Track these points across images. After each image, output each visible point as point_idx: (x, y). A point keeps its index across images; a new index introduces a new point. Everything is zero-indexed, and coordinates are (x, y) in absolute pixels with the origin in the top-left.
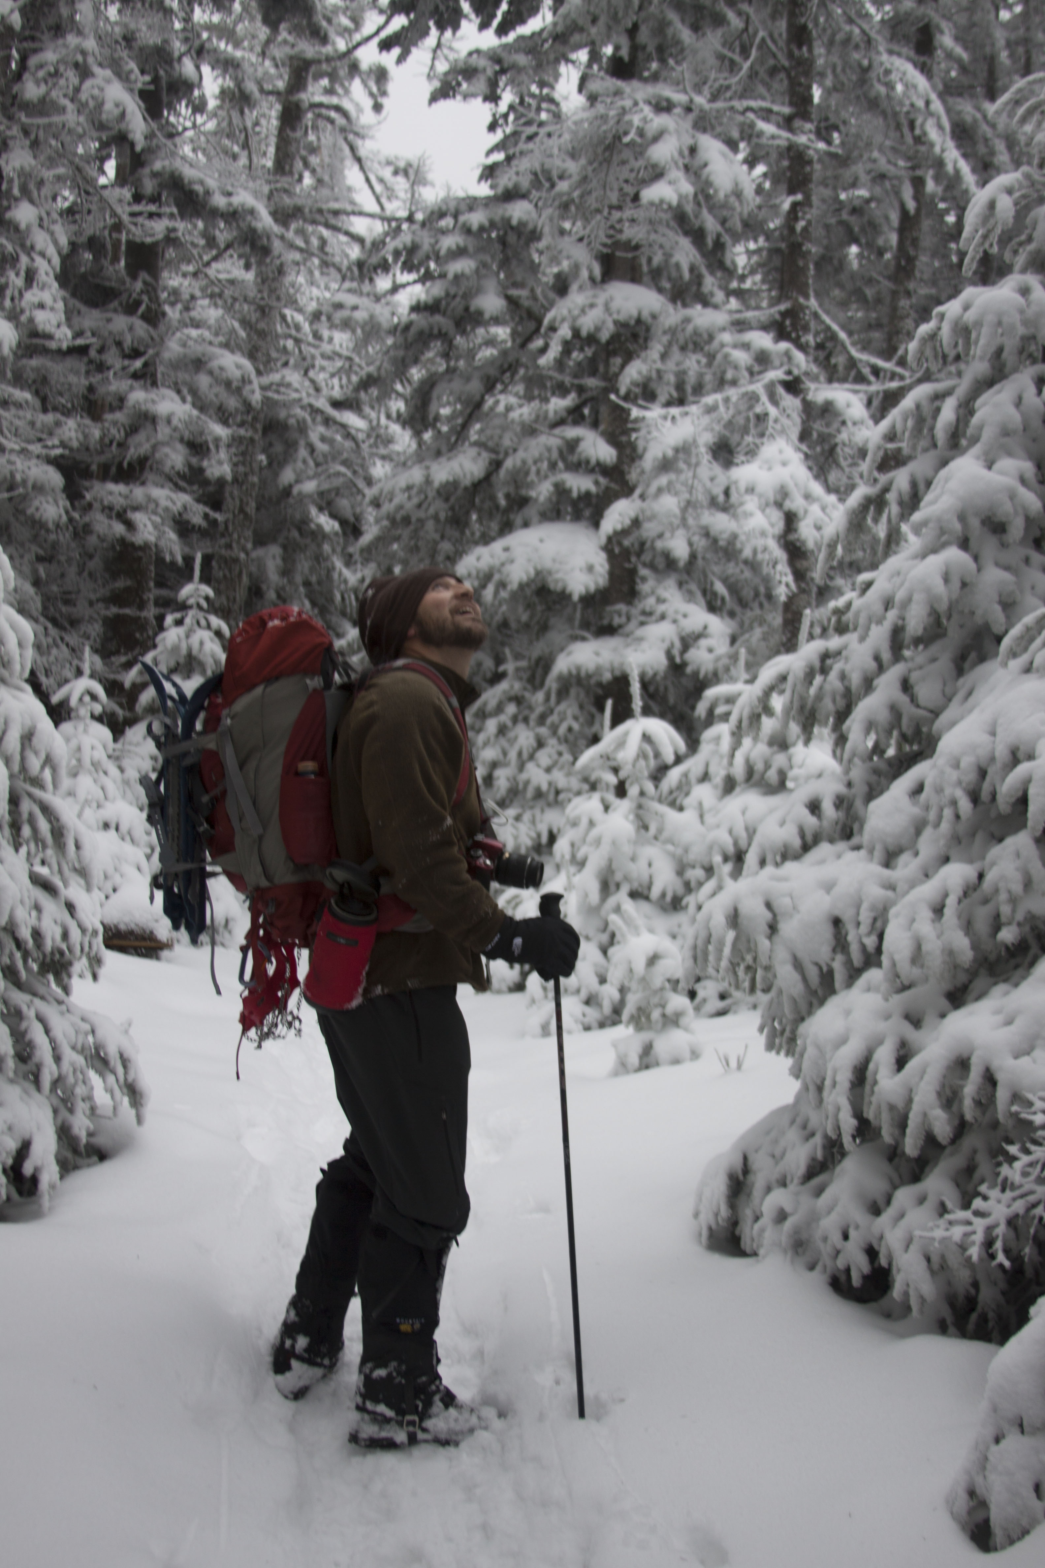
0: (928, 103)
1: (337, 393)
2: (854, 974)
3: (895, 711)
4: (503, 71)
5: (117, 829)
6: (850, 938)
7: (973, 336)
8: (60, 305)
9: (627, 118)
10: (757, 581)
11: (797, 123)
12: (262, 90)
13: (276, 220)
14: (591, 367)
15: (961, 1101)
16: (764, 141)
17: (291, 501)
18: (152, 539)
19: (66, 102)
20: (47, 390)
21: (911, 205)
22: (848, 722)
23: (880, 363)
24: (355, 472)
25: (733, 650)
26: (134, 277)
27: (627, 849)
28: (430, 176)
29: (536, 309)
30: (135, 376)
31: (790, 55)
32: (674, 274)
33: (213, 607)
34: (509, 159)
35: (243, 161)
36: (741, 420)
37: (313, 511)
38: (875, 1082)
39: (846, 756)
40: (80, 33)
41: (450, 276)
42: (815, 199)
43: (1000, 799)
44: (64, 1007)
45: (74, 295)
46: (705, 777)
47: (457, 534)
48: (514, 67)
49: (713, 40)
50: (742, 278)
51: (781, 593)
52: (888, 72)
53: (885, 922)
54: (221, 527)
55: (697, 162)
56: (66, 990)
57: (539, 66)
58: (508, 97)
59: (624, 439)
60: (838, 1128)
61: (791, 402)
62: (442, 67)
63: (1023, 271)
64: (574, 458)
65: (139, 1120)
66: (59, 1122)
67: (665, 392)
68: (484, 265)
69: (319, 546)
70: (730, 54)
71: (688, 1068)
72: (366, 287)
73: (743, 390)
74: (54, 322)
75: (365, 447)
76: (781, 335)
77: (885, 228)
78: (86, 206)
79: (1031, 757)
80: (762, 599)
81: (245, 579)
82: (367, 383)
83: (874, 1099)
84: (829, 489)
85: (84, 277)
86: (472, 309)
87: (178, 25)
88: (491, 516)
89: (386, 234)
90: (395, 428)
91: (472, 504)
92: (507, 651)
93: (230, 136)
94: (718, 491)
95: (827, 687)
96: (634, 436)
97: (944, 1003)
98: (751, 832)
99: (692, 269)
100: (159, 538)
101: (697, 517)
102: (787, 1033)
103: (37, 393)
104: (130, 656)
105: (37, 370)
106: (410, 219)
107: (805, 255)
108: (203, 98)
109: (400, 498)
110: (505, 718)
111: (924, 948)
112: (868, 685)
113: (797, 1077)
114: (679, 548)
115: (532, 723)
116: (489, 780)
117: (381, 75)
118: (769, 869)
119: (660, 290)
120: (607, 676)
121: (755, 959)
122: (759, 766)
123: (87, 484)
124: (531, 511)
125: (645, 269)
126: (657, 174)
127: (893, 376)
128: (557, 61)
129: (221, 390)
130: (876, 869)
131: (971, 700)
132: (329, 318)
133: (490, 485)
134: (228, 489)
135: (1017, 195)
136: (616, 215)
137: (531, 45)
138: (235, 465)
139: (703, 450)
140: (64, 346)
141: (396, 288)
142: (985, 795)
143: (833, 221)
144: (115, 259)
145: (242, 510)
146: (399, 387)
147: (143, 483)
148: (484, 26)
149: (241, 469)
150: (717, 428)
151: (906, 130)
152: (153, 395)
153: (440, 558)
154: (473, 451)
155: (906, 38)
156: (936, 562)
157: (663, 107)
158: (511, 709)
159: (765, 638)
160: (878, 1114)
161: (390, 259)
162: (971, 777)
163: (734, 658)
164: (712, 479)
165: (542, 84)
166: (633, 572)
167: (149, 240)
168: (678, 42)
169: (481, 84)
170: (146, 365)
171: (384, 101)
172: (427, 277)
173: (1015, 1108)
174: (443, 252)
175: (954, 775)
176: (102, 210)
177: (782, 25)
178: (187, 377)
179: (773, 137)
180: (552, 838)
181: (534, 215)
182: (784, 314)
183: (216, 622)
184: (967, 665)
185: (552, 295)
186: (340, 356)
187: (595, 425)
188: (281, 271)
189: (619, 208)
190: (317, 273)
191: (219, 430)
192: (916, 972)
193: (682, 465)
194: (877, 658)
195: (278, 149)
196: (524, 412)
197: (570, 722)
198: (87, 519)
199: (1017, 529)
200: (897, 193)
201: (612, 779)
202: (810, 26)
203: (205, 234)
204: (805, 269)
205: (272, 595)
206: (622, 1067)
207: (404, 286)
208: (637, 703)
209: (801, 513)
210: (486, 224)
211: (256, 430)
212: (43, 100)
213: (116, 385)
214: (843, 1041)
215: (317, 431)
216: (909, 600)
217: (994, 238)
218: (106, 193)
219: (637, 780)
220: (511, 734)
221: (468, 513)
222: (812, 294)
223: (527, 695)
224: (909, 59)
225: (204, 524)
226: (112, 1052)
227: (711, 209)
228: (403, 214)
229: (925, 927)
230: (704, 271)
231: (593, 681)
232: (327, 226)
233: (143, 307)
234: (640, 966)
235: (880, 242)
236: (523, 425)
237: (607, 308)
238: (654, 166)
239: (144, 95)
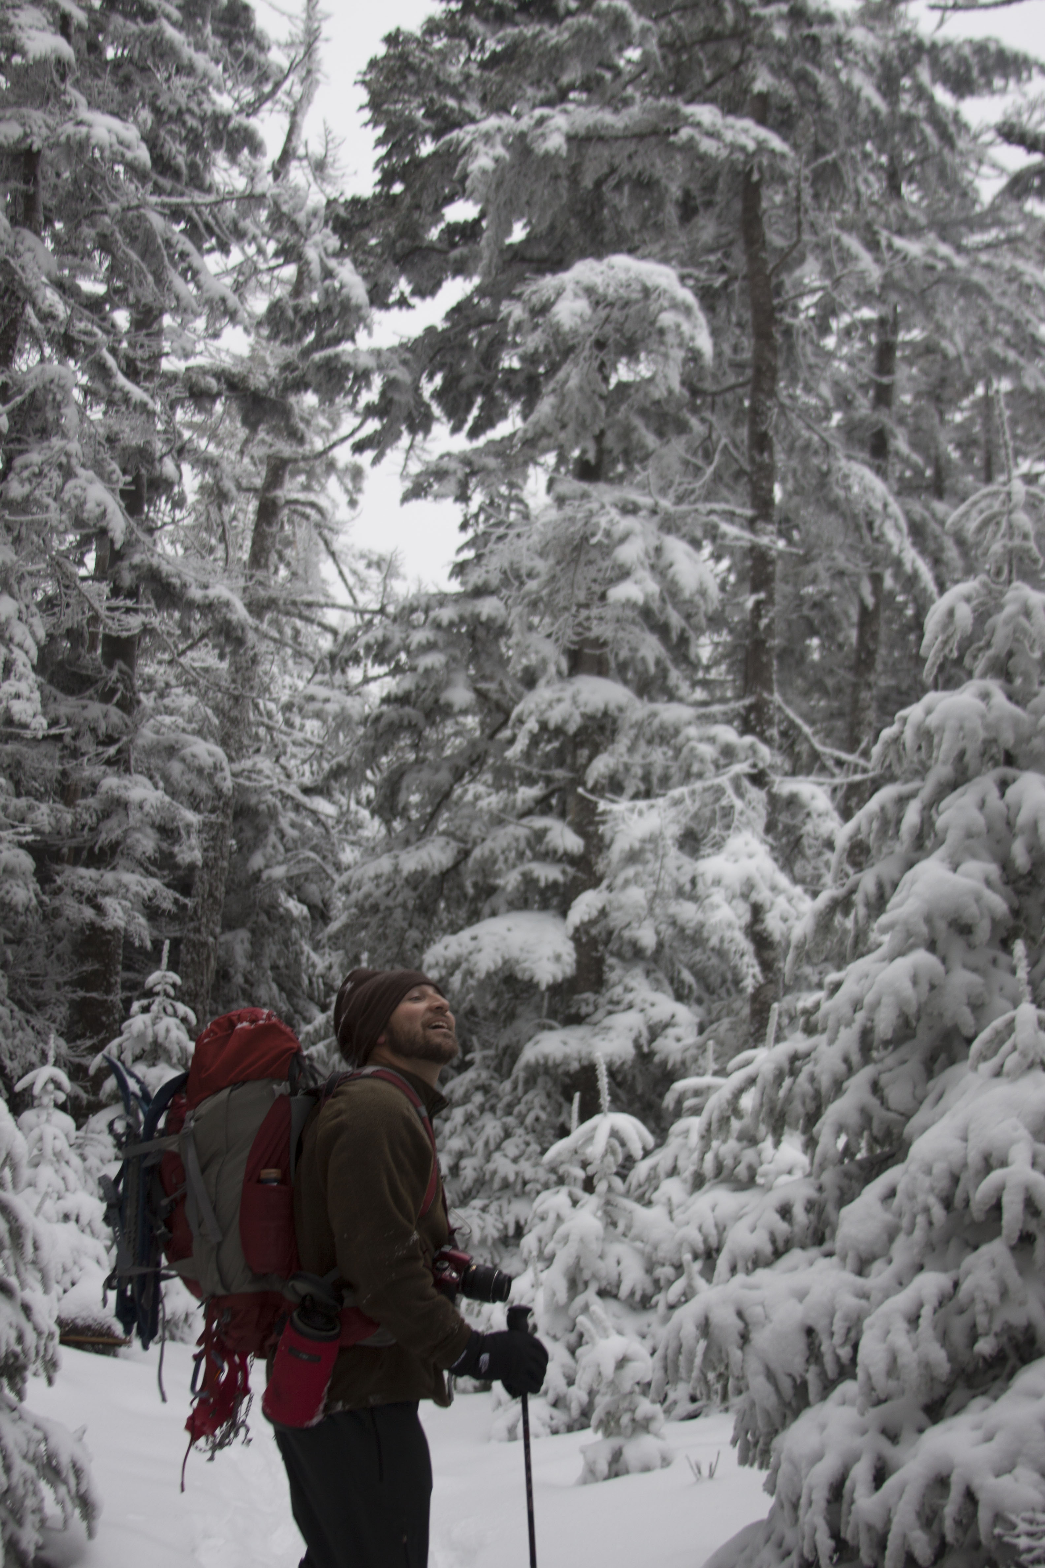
0: (885, 506)
1: (307, 780)
2: (828, 1387)
3: (866, 1116)
4: (473, 473)
5: (77, 1221)
6: (824, 1348)
7: (936, 740)
8: (37, 695)
9: (594, 520)
10: (723, 967)
11: (760, 525)
12: (239, 487)
13: (250, 612)
14: (559, 758)
15: (941, 1520)
16: (727, 542)
17: (260, 885)
18: (122, 924)
19: (49, 501)
20: (21, 774)
21: (870, 601)
22: (818, 1125)
23: (844, 756)
24: (324, 858)
25: (700, 1039)
26: (110, 665)
27: (595, 1247)
28: (402, 570)
29: (504, 702)
30: (109, 762)
31: (752, 460)
32: (640, 668)
33: (182, 995)
34: (479, 557)
35: (220, 553)
36: (707, 812)
37: (282, 896)
38: (852, 1502)
39: (817, 1160)
40: (64, 436)
41: (421, 670)
42: (777, 597)
43: (973, 1206)
44: (15, 1414)
45: (51, 682)
46: (674, 1171)
47: (424, 922)
48: (483, 469)
49: (678, 446)
50: (707, 668)
51: (749, 985)
52: (846, 477)
53: (860, 1333)
54: (190, 912)
55: (663, 563)
56: (20, 1395)
57: (508, 469)
58: (478, 498)
59: (591, 829)
60: (815, 1549)
61: (757, 795)
62: (415, 468)
63: (983, 676)
64: (542, 848)
65: (91, 1533)
66: (7, 1534)
67: (632, 785)
68: (454, 659)
69: (288, 930)
70: (693, 460)
71: (658, 1474)
72: (338, 677)
73: (708, 783)
74: (31, 712)
75: (334, 832)
76: (746, 729)
77: (845, 623)
78: (65, 600)
79: (1004, 1164)
80: (729, 984)
81: (213, 963)
82: (337, 773)
83: (851, 1518)
84: (796, 880)
85: (61, 664)
86: (442, 702)
87: (160, 427)
88: (459, 905)
89: (359, 628)
90: (365, 814)
91: (441, 894)
92: (474, 1039)
93: (209, 529)
94: (685, 880)
95: (797, 1089)
96: (601, 829)
97: (922, 1417)
98: (721, 1229)
99: (658, 662)
100: (128, 923)
101: (665, 907)
102: (760, 1445)
103: (11, 777)
104: (95, 1040)
105: (12, 755)
106: (382, 611)
107: (768, 651)
108: (182, 494)
109: (367, 887)
110: (470, 1107)
111: (901, 1360)
112: (838, 1087)
113: (772, 1493)
114: (647, 937)
115: (499, 1113)
116: (455, 1170)
117: (357, 473)
118: (740, 1277)
119: (626, 682)
120: (575, 1066)
121: (727, 1366)
122: (729, 1162)
123: (58, 868)
124: (499, 900)
125: (613, 664)
126: (623, 573)
127: (856, 769)
128: (526, 464)
129: (193, 776)
130: (849, 1277)
131: (942, 1103)
132: (301, 710)
133: (459, 874)
134: (197, 873)
135: (975, 602)
136: (584, 613)
137: (500, 448)
138: (206, 850)
139: (669, 842)
140: (40, 735)
141: (366, 680)
142: (958, 1202)
143: (794, 616)
144: (92, 648)
145: (211, 895)
146: (369, 774)
147: (114, 868)
148: (455, 430)
149: (212, 854)
150: (684, 820)
151: (865, 531)
152: (126, 781)
153: (408, 946)
154: (442, 841)
155: (862, 443)
156: (903, 965)
157: (629, 509)
158: (478, 1098)
159: (732, 1028)
160: (856, 1534)
161: (362, 652)
162: (944, 1184)
163: (702, 1048)
164: (679, 868)
165: (511, 486)
166: (601, 961)
167: (125, 634)
168: (642, 446)
169: (451, 485)
170: (119, 751)
171: (360, 498)
172: (397, 670)
173: (997, 1531)
174: (413, 647)
175: (925, 1182)
176: (80, 603)
177: (744, 432)
178: (160, 763)
179: (737, 538)
180: (520, 1231)
181: (503, 611)
182: (750, 709)
183: (183, 1009)
184: (937, 1066)
185: (520, 688)
186: (311, 743)
187: (562, 815)
188: (254, 661)
189: (587, 606)
190: (290, 663)
191: (192, 817)
192: (892, 1384)
193: (649, 856)
194: (846, 1060)
195: (254, 543)
196: (493, 801)
197: (537, 1111)
198: (57, 903)
199: (983, 931)
200: (856, 589)
201: (580, 1174)
202: (771, 433)
203: (181, 624)
204: (769, 665)
205: (239, 979)
206: (591, 1475)
207: (375, 679)
208: (605, 1099)
209: (767, 905)
210: (456, 619)
211: (226, 816)
212: (27, 499)
213: (89, 771)
214: (819, 1457)
215: (286, 819)
216: (877, 1004)
217: (954, 643)
218: (85, 586)
219: (605, 1176)
220: (478, 1124)
221: (436, 901)
222: (775, 687)
223: (494, 1084)
224: (864, 462)
225: (174, 909)
226: (64, 1460)
227: (675, 605)
228: (376, 606)
229: (901, 1339)
230: (669, 664)
231: (560, 1070)
232: (301, 617)
233: (118, 696)
234: (608, 1369)
235: (841, 638)
236: (491, 813)
237: (574, 701)
238: (621, 566)
239: (124, 494)
